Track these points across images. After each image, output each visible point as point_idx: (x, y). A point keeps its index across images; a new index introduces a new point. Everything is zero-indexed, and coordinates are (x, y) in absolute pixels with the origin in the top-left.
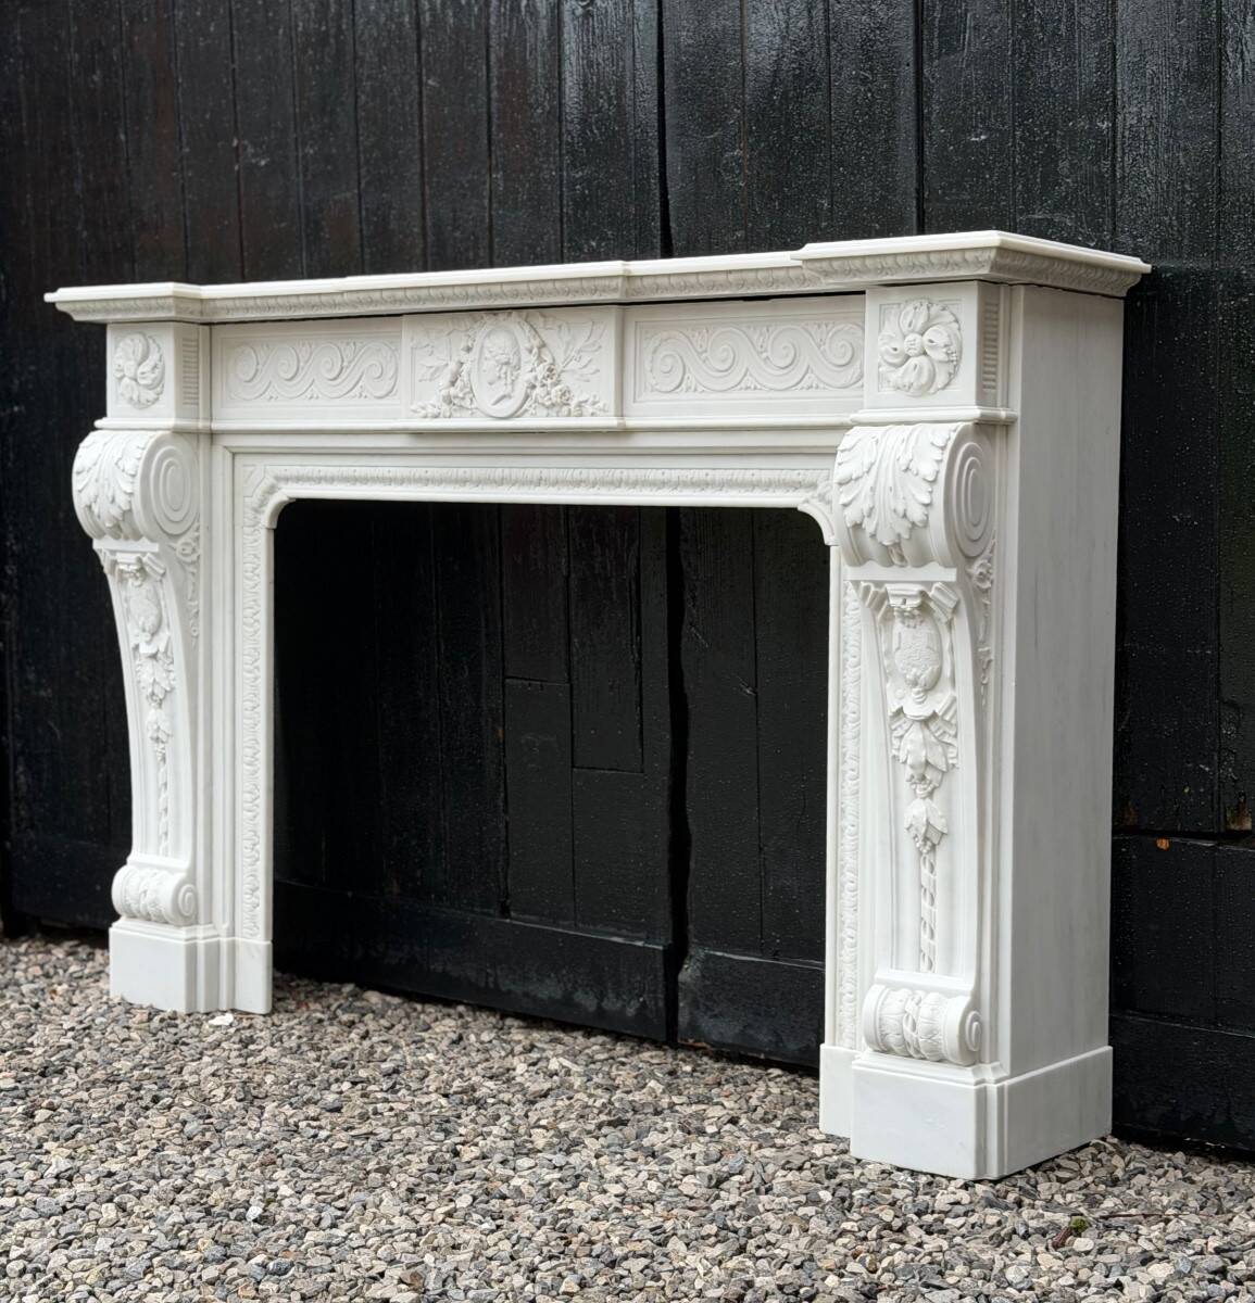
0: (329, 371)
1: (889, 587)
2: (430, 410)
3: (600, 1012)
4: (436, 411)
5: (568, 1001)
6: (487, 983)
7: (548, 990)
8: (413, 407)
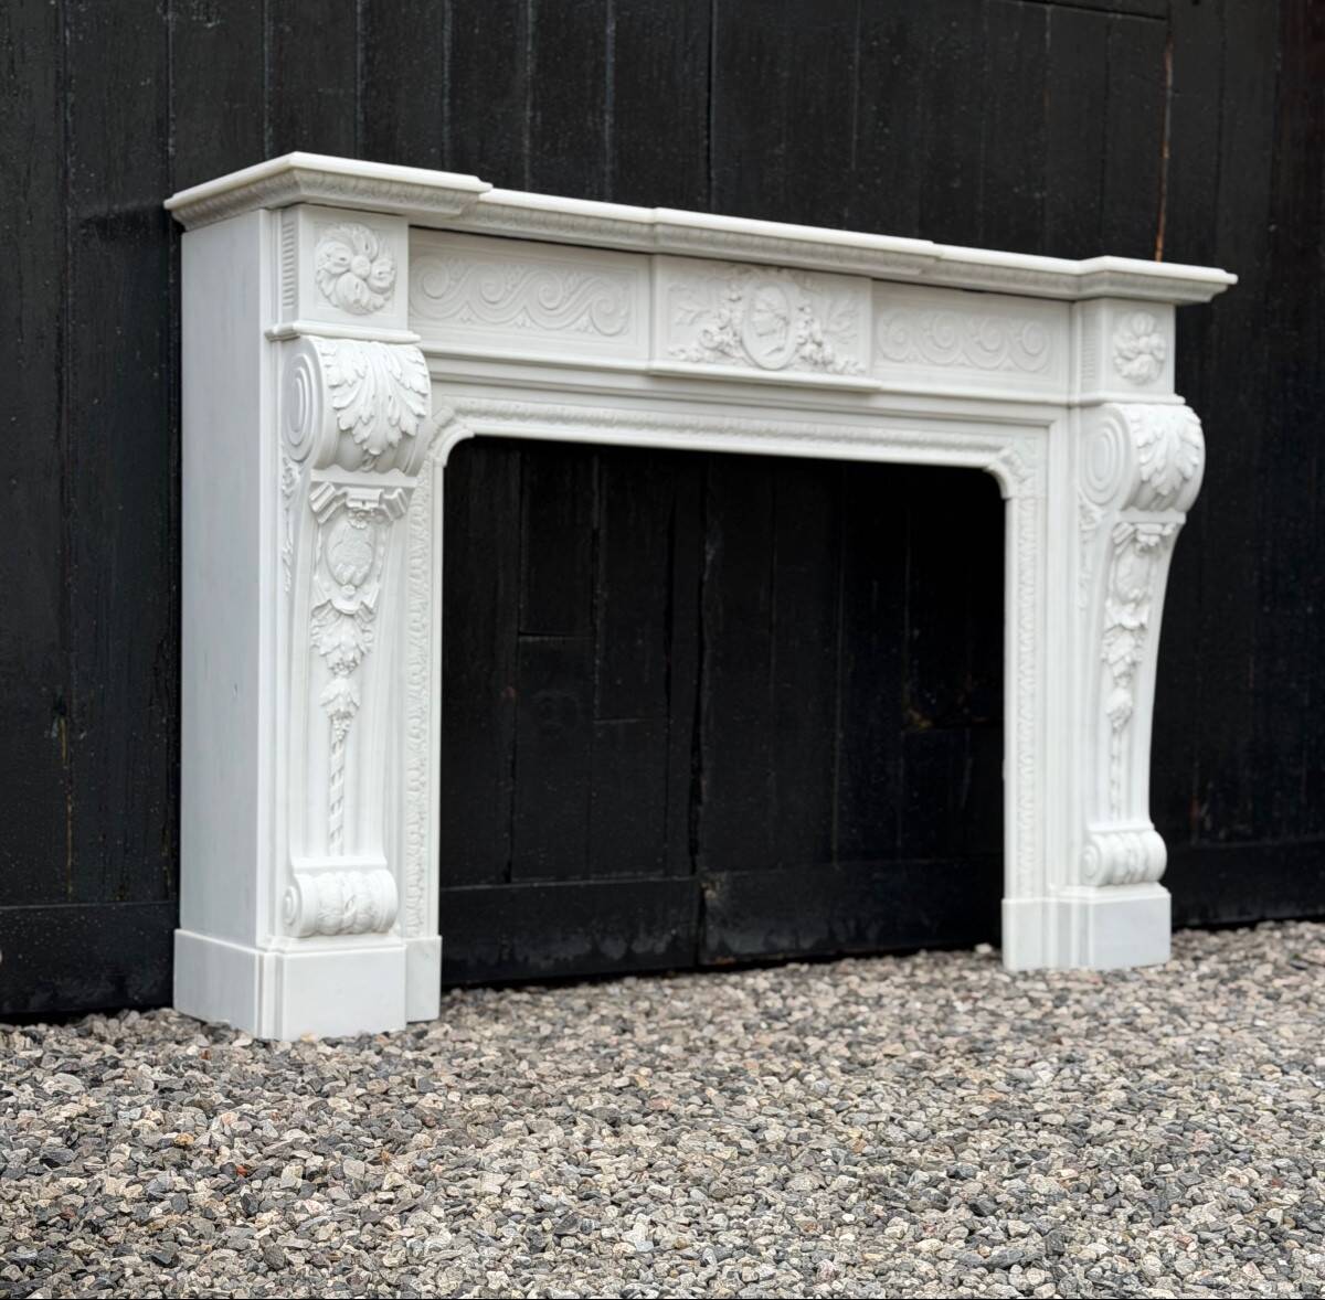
0: (550, 299)
1: (1140, 527)
2: (695, 355)
3: (629, 955)
4: (699, 356)
5: (596, 953)
6: (500, 955)
7: (573, 949)
8: (671, 349)
